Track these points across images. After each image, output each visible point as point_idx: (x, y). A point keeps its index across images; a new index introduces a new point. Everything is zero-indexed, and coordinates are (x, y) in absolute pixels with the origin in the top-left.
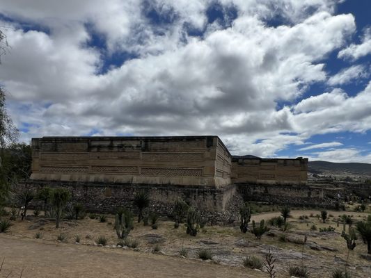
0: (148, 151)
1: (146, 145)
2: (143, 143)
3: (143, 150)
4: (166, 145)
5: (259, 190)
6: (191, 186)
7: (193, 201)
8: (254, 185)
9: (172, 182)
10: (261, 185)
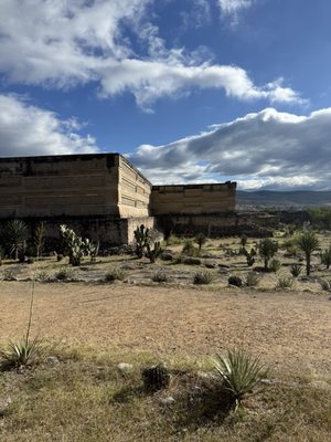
0: (32, 175)
1: (29, 167)
2: (24, 166)
3: (26, 174)
4: (56, 167)
5: (183, 221)
6: (90, 217)
7: (94, 234)
8: (178, 215)
9: (67, 213)
10: (185, 215)
